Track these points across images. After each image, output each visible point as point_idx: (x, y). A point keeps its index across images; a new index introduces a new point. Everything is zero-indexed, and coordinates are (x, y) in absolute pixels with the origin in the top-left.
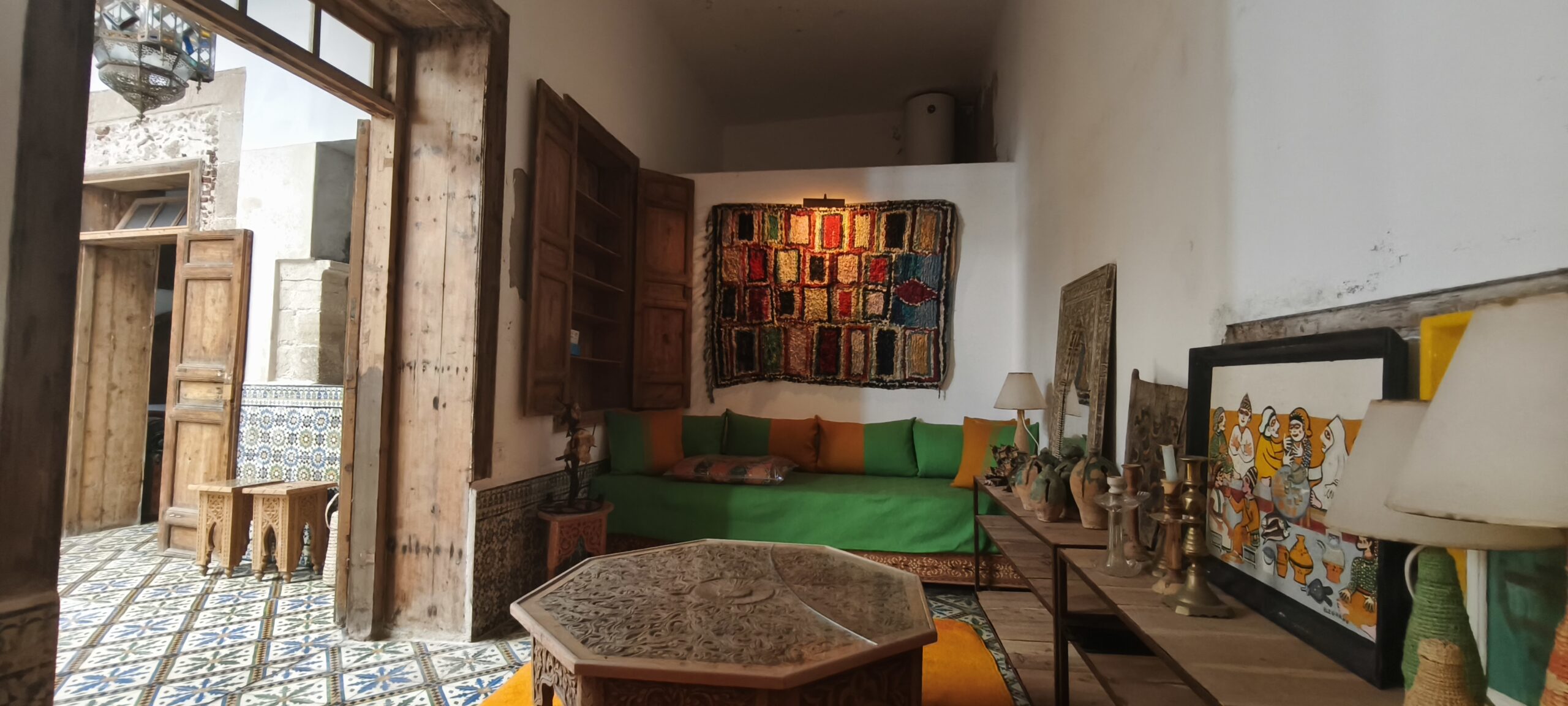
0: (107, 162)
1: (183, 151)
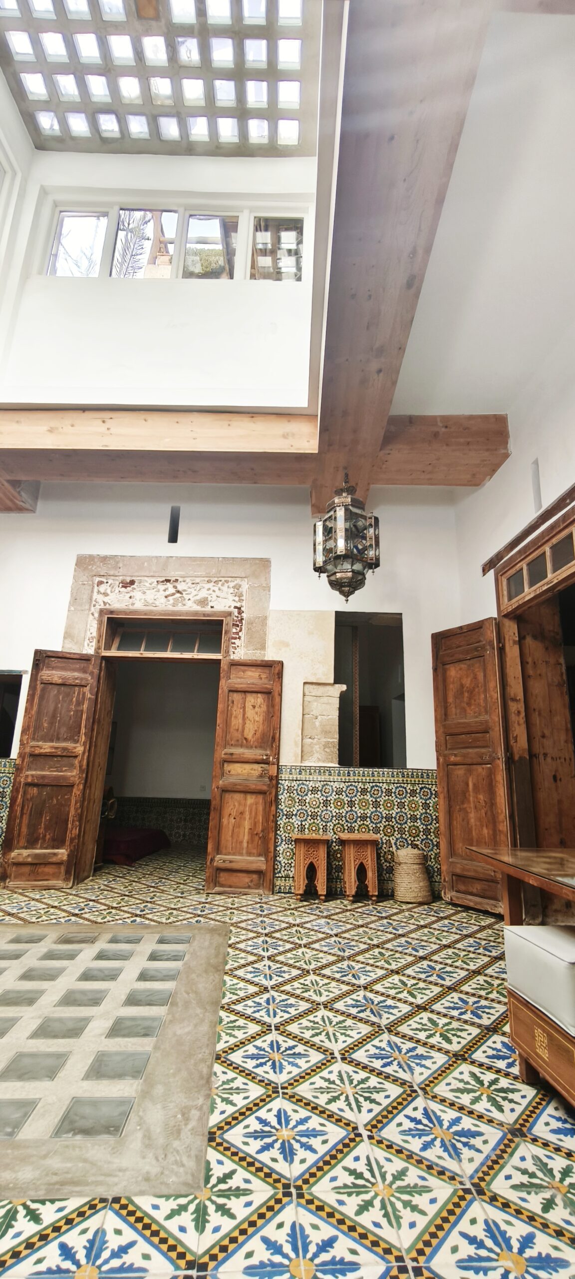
0: (133, 604)
1: (211, 604)
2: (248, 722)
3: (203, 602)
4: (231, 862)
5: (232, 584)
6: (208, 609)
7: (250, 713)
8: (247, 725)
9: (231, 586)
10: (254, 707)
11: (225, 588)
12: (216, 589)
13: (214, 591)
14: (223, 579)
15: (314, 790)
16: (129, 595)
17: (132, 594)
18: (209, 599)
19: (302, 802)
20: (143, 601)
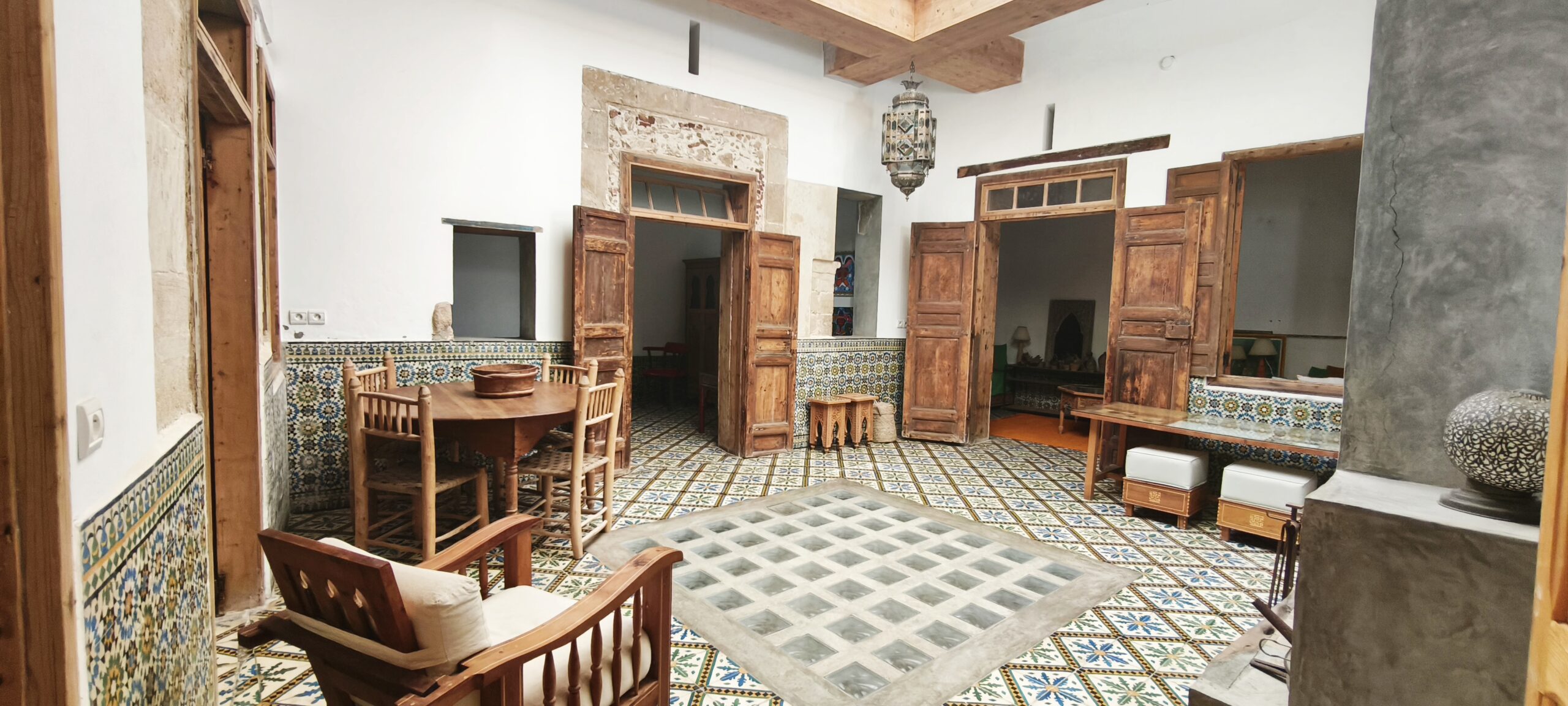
0: (655, 151)
1: (735, 163)
2: (774, 298)
3: (727, 159)
4: (764, 429)
5: (753, 142)
6: (732, 169)
7: (776, 289)
8: (773, 302)
9: (753, 143)
10: (778, 283)
11: (746, 145)
12: (739, 145)
13: (737, 147)
14: (745, 134)
15: (819, 361)
16: (650, 137)
17: (653, 136)
18: (734, 157)
19: (811, 371)
20: (665, 147)
